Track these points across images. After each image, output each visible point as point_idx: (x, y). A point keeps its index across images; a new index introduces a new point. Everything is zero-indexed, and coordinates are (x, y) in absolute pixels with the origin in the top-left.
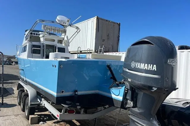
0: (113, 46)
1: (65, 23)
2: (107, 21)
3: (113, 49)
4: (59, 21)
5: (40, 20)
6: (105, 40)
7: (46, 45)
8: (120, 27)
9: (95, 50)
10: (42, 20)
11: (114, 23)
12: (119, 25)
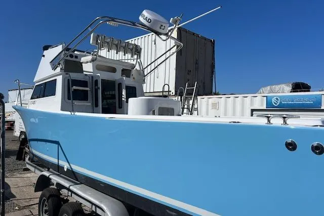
0: (204, 83)
1: (163, 27)
2: (194, 34)
3: (204, 88)
4: (149, 21)
5: (105, 17)
6: (192, 71)
7: (103, 81)
8: (214, 47)
9: (176, 92)
10: (110, 18)
11: (205, 39)
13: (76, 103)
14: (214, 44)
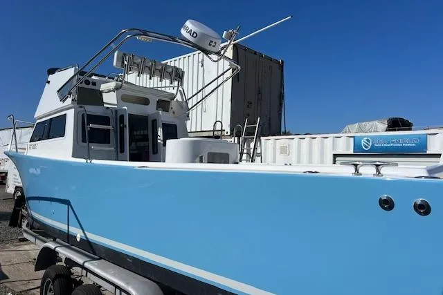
0: (270, 119)
1: (213, 44)
2: (255, 53)
5: (134, 29)
6: (253, 103)
7: (131, 116)
8: (282, 71)
10: (141, 30)
11: (272, 60)
12: (281, 66)
13: (94, 147)
14: (282, 66)
